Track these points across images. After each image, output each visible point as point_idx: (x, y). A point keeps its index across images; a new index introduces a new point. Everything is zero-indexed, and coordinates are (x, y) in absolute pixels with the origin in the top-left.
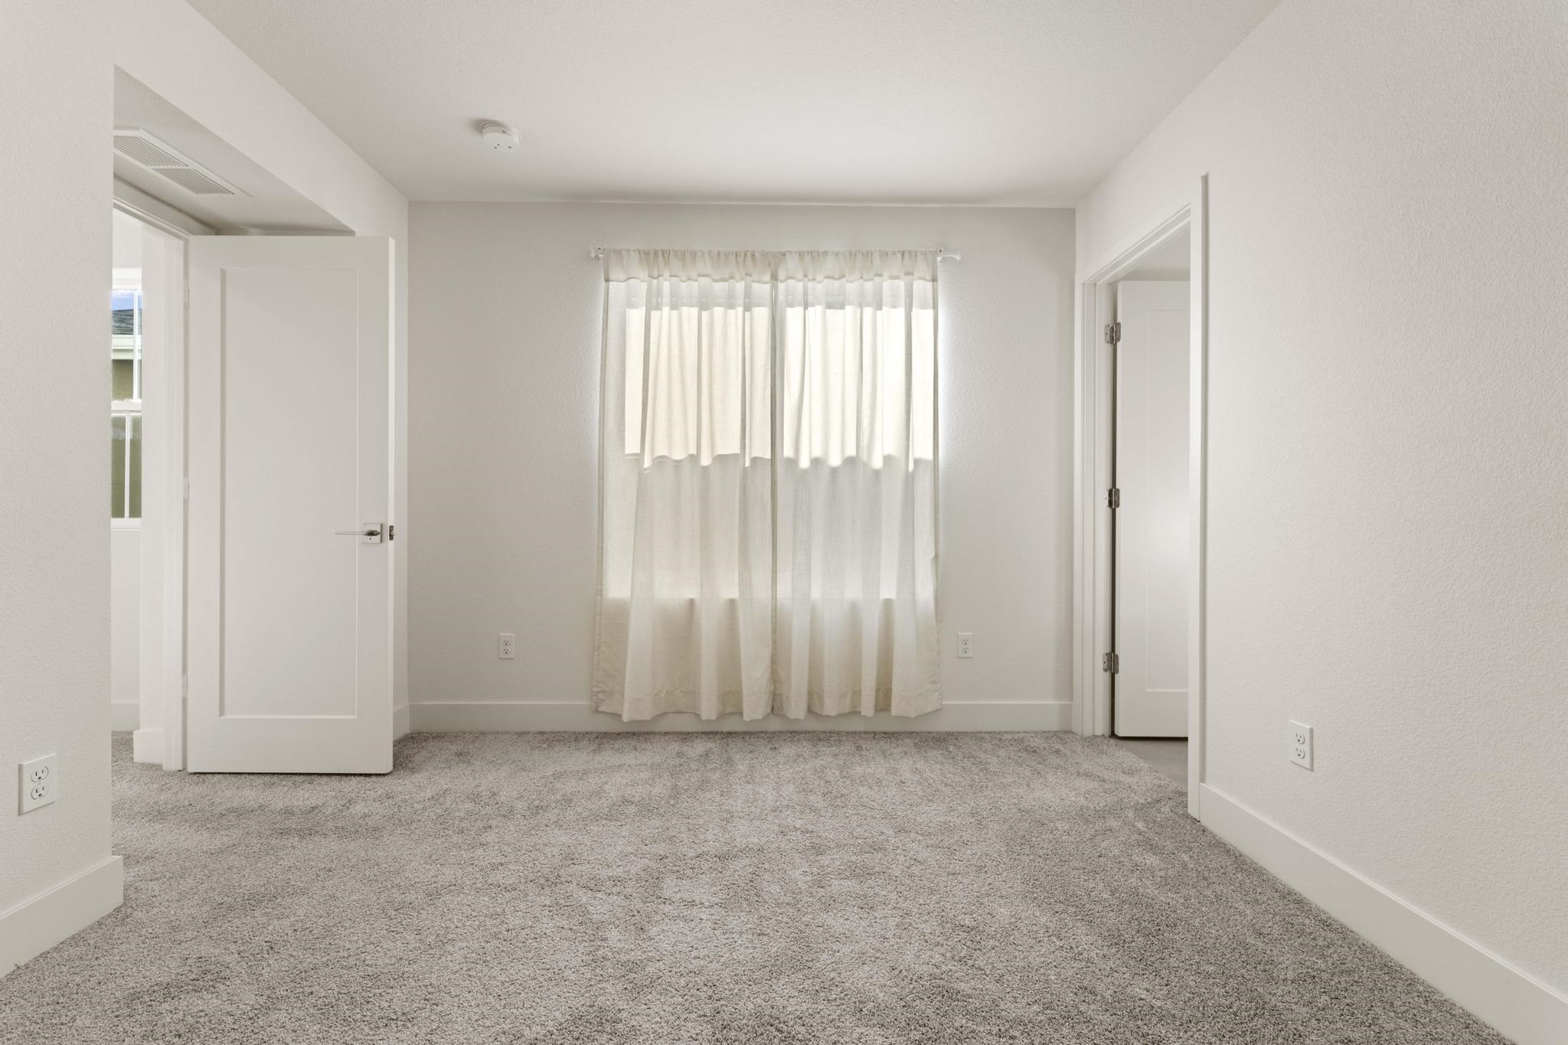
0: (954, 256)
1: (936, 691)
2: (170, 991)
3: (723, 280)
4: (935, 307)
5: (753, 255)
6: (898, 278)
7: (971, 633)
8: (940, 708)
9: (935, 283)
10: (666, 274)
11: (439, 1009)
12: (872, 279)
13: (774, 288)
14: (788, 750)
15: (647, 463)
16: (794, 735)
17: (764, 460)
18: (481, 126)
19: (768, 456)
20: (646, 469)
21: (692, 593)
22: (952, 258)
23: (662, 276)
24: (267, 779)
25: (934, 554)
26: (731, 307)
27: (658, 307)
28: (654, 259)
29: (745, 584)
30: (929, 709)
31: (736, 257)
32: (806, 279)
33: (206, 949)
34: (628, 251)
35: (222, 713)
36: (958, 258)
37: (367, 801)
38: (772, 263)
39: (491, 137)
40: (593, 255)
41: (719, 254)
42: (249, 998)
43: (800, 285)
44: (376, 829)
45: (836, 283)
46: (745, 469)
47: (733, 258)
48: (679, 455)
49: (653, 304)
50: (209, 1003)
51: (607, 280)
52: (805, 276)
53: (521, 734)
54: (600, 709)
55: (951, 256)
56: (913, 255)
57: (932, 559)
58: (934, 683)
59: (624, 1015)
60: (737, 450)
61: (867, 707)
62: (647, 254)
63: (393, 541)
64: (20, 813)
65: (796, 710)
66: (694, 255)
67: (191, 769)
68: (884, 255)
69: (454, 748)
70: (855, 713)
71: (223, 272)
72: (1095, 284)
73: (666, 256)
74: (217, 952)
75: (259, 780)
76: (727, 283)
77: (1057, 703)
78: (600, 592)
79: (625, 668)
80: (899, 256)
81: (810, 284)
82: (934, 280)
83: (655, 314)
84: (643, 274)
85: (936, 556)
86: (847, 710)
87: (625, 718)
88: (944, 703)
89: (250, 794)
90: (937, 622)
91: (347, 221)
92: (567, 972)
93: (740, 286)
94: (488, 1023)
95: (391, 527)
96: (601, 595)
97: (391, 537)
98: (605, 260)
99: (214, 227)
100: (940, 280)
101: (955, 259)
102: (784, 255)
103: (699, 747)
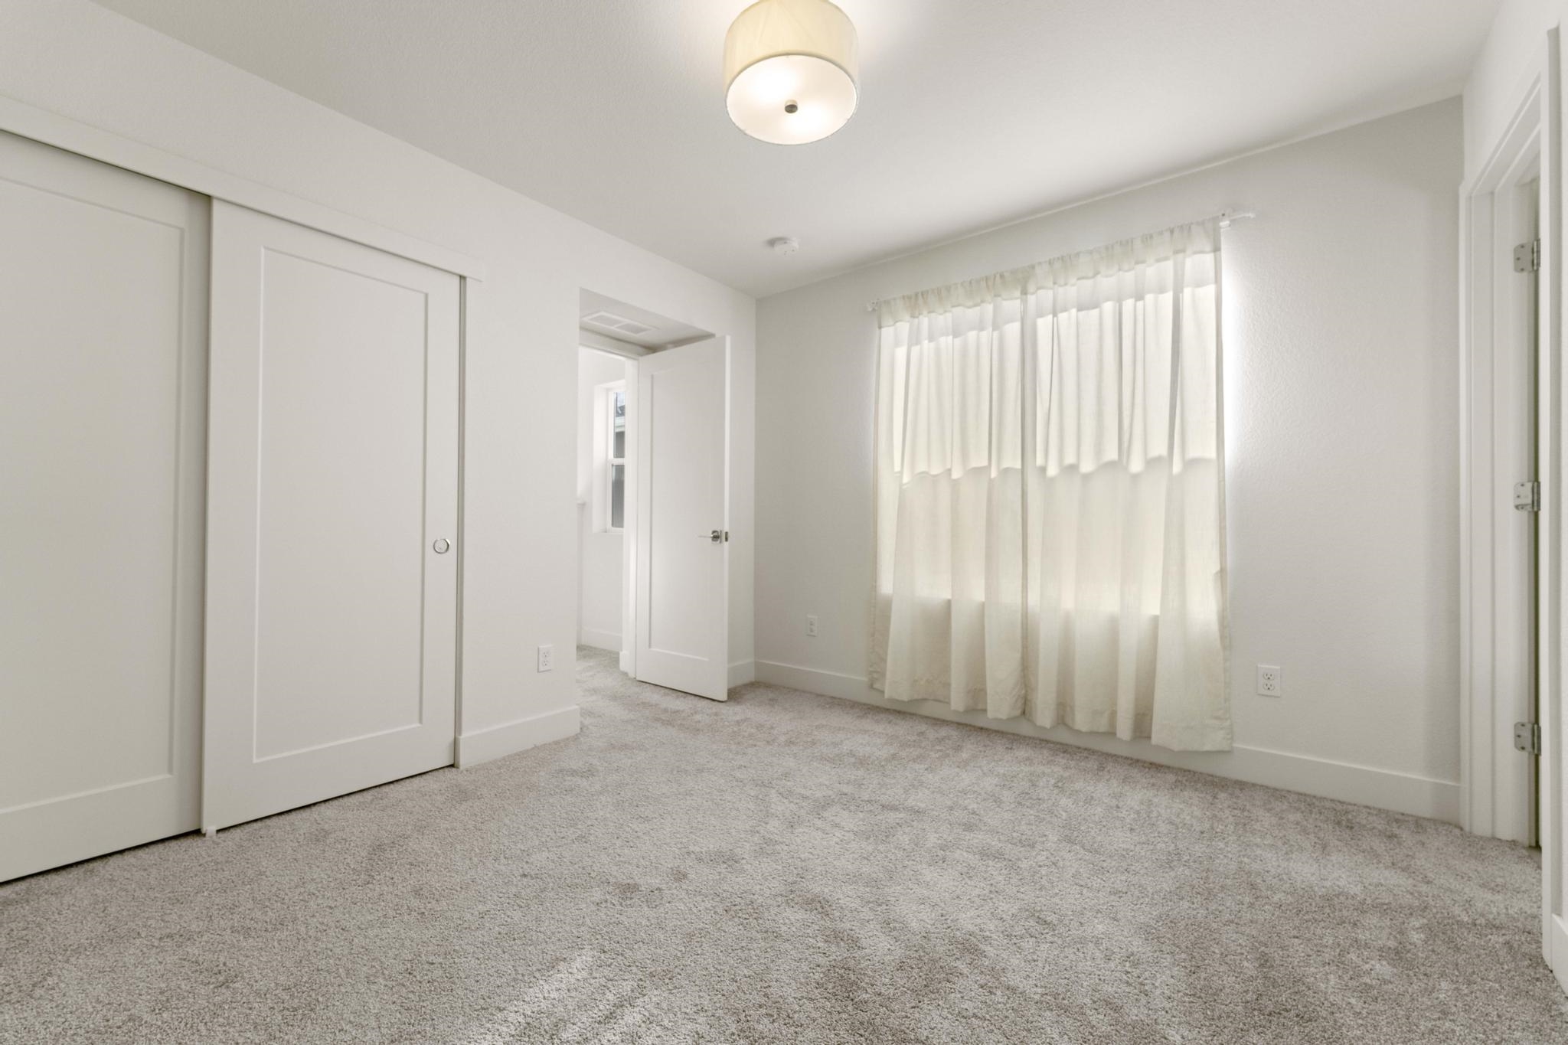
0: (1247, 215)
1: (1222, 729)
2: (574, 773)
3: (976, 305)
4: (1218, 280)
5: (1002, 276)
6: (1166, 259)
7: (1278, 667)
8: (1227, 749)
9: (1218, 253)
10: (925, 313)
11: (663, 821)
12: (1133, 269)
13: (1024, 302)
14: (1022, 752)
15: (906, 479)
16: (1041, 742)
17: (1016, 470)
18: (772, 242)
19: (1019, 466)
20: (906, 484)
21: (946, 594)
22: (1244, 217)
23: (922, 314)
24: (666, 690)
25: (1218, 568)
26: (982, 329)
27: (918, 342)
28: (916, 302)
29: (991, 587)
30: (1207, 748)
31: (987, 282)
32: (1056, 286)
33: (595, 762)
34: (895, 299)
35: (650, 646)
36: (1251, 215)
37: (704, 713)
38: (1022, 280)
39: (779, 248)
40: (870, 309)
41: (970, 283)
42: (598, 787)
43: (1050, 293)
44: (698, 730)
45: (1088, 283)
46: (991, 481)
47: (983, 284)
48: (936, 470)
49: (914, 340)
50: (584, 783)
51: (880, 327)
52: (1055, 283)
53: (818, 695)
54: (875, 686)
55: (1243, 215)
56: (1186, 229)
57: (1217, 573)
58: (1217, 718)
59: (744, 861)
60: (985, 463)
61: (1124, 730)
62: (910, 298)
63: (727, 543)
64: (538, 672)
65: (1044, 716)
66: (948, 289)
67: (638, 678)
68: (1147, 239)
69: (771, 695)
70: (1111, 734)
71: (652, 377)
72: (1492, 193)
73: (925, 296)
74: (598, 764)
75: (663, 691)
76: (979, 308)
77: (1432, 780)
78: (874, 587)
79: (886, 654)
80: (1167, 234)
81: (1061, 290)
82: (1216, 249)
83: (915, 350)
84: (907, 317)
85: (1222, 572)
86: (1102, 729)
87: (886, 696)
88: (1235, 745)
89: (655, 697)
90: (1224, 648)
91: (710, 330)
92: (733, 830)
93: (989, 308)
94: (678, 836)
95: (727, 533)
96: (875, 591)
97: (726, 539)
98: (877, 313)
99: (651, 349)
100: (1224, 246)
101: (1249, 217)
102: (1033, 267)
103: (944, 732)
